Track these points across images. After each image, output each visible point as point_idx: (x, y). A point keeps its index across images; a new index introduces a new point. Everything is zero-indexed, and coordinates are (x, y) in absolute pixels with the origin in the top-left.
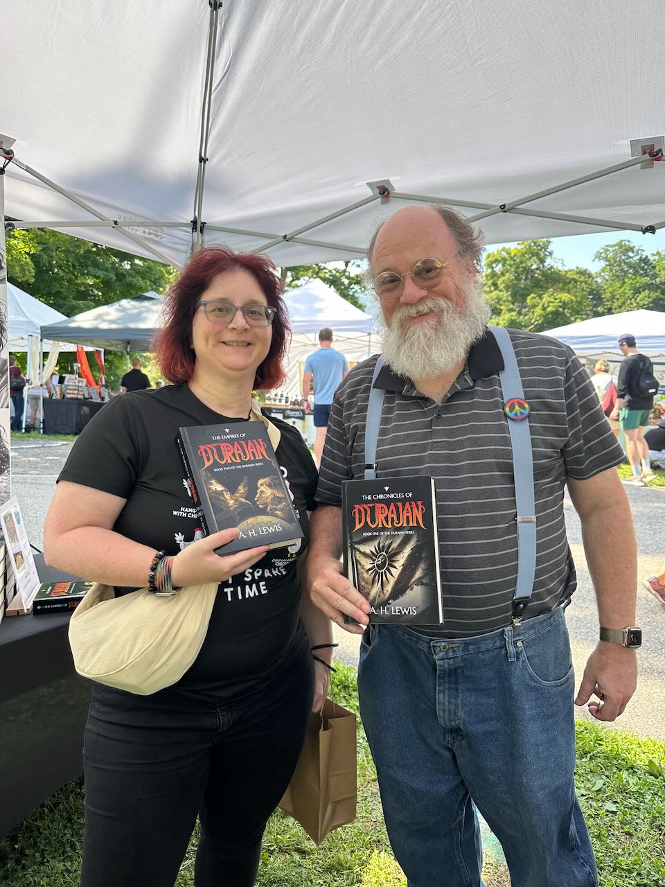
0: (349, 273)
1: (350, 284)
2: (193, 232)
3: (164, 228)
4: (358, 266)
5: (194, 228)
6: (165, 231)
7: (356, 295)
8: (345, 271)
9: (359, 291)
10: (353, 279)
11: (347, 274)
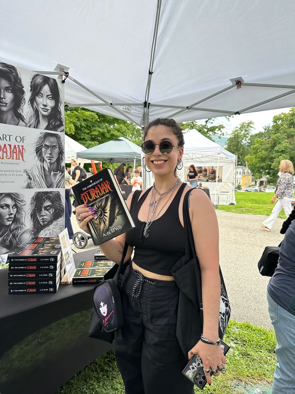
0: (207, 126)
1: (208, 131)
2: (144, 108)
3: (131, 106)
4: (212, 123)
5: (145, 106)
6: (132, 107)
7: (211, 136)
8: (206, 125)
9: (212, 134)
10: (208, 129)
11: (206, 127)
